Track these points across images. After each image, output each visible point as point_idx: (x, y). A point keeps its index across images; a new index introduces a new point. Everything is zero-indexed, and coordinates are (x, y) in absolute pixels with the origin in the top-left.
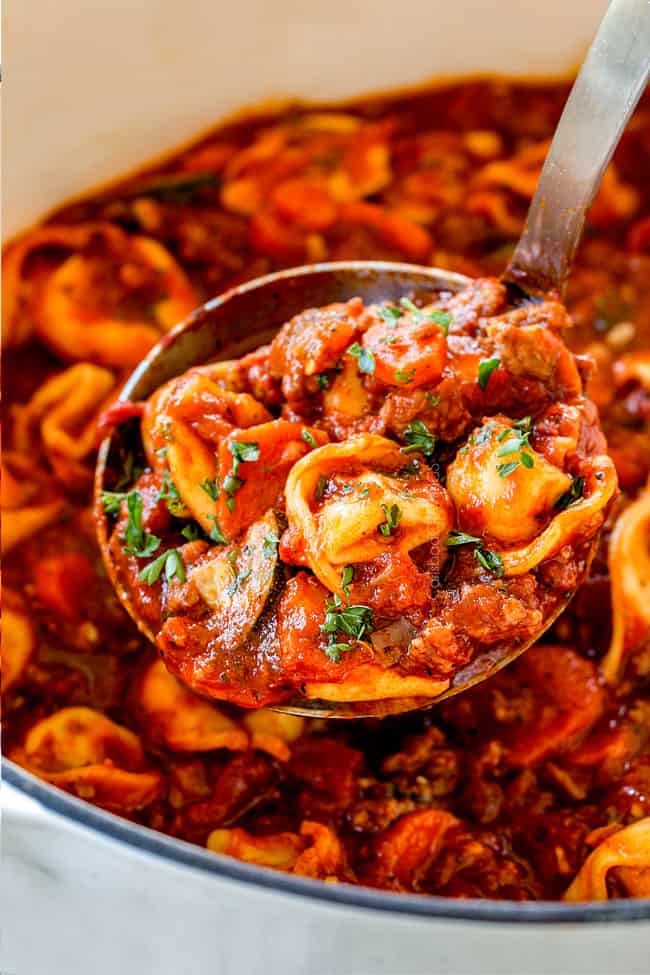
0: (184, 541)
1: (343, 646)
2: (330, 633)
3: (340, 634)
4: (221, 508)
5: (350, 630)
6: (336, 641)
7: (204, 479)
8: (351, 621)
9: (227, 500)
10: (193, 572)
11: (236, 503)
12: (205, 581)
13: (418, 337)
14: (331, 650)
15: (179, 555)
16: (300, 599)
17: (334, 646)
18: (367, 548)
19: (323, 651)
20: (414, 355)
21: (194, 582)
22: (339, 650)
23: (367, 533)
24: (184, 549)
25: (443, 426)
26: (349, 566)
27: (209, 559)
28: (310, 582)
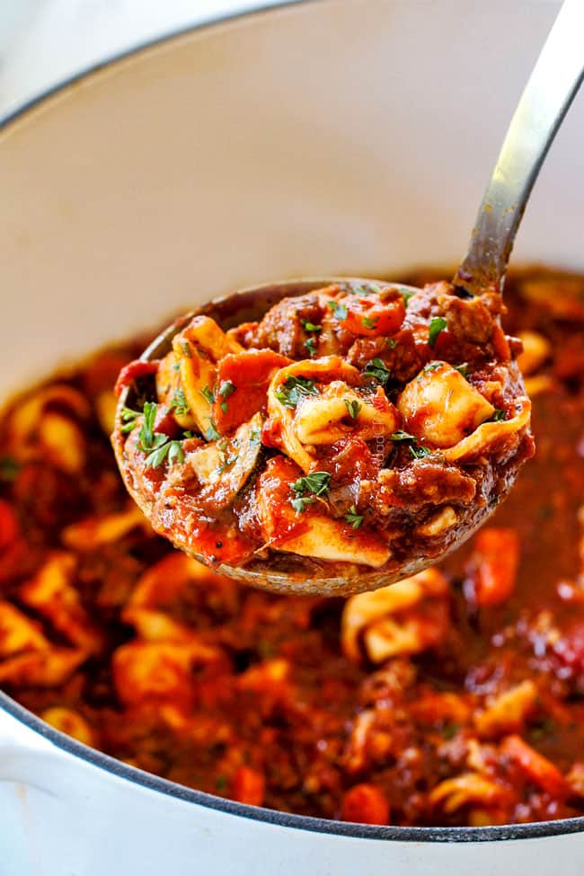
0: (184, 438)
1: (305, 499)
2: (298, 491)
3: (305, 491)
4: (216, 410)
5: (313, 489)
6: (300, 497)
7: (204, 387)
8: (314, 484)
9: (221, 404)
10: (191, 457)
11: (228, 406)
12: (199, 463)
13: (383, 298)
14: (297, 503)
15: (180, 446)
16: (278, 472)
17: (300, 499)
18: (332, 434)
19: (290, 503)
20: (379, 308)
21: (190, 463)
22: (303, 502)
23: (333, 421)
24: (184, 443)
25: (398, 366)
26: (316, 446)
27: (204, 448)
28: (286, 461)
